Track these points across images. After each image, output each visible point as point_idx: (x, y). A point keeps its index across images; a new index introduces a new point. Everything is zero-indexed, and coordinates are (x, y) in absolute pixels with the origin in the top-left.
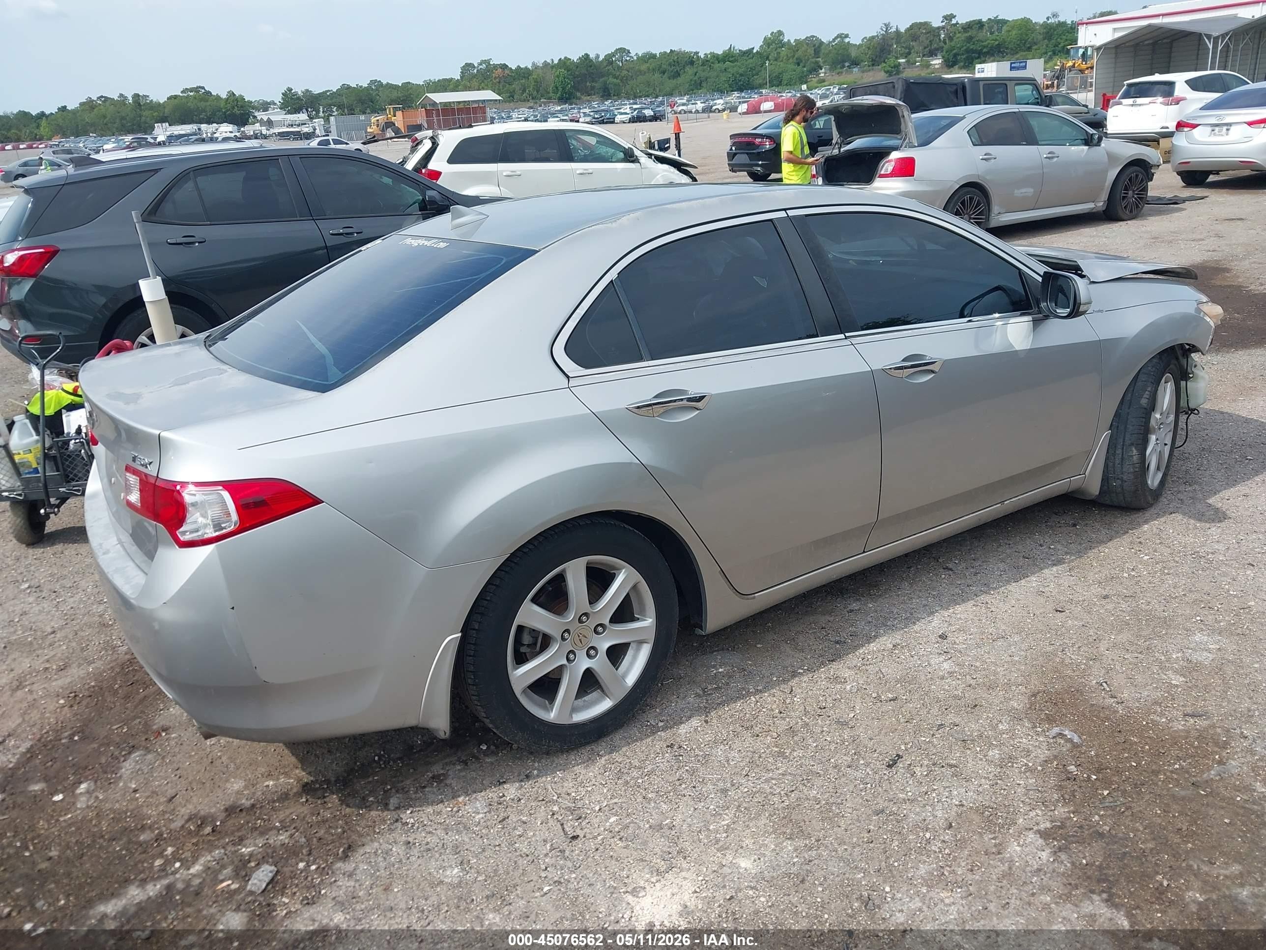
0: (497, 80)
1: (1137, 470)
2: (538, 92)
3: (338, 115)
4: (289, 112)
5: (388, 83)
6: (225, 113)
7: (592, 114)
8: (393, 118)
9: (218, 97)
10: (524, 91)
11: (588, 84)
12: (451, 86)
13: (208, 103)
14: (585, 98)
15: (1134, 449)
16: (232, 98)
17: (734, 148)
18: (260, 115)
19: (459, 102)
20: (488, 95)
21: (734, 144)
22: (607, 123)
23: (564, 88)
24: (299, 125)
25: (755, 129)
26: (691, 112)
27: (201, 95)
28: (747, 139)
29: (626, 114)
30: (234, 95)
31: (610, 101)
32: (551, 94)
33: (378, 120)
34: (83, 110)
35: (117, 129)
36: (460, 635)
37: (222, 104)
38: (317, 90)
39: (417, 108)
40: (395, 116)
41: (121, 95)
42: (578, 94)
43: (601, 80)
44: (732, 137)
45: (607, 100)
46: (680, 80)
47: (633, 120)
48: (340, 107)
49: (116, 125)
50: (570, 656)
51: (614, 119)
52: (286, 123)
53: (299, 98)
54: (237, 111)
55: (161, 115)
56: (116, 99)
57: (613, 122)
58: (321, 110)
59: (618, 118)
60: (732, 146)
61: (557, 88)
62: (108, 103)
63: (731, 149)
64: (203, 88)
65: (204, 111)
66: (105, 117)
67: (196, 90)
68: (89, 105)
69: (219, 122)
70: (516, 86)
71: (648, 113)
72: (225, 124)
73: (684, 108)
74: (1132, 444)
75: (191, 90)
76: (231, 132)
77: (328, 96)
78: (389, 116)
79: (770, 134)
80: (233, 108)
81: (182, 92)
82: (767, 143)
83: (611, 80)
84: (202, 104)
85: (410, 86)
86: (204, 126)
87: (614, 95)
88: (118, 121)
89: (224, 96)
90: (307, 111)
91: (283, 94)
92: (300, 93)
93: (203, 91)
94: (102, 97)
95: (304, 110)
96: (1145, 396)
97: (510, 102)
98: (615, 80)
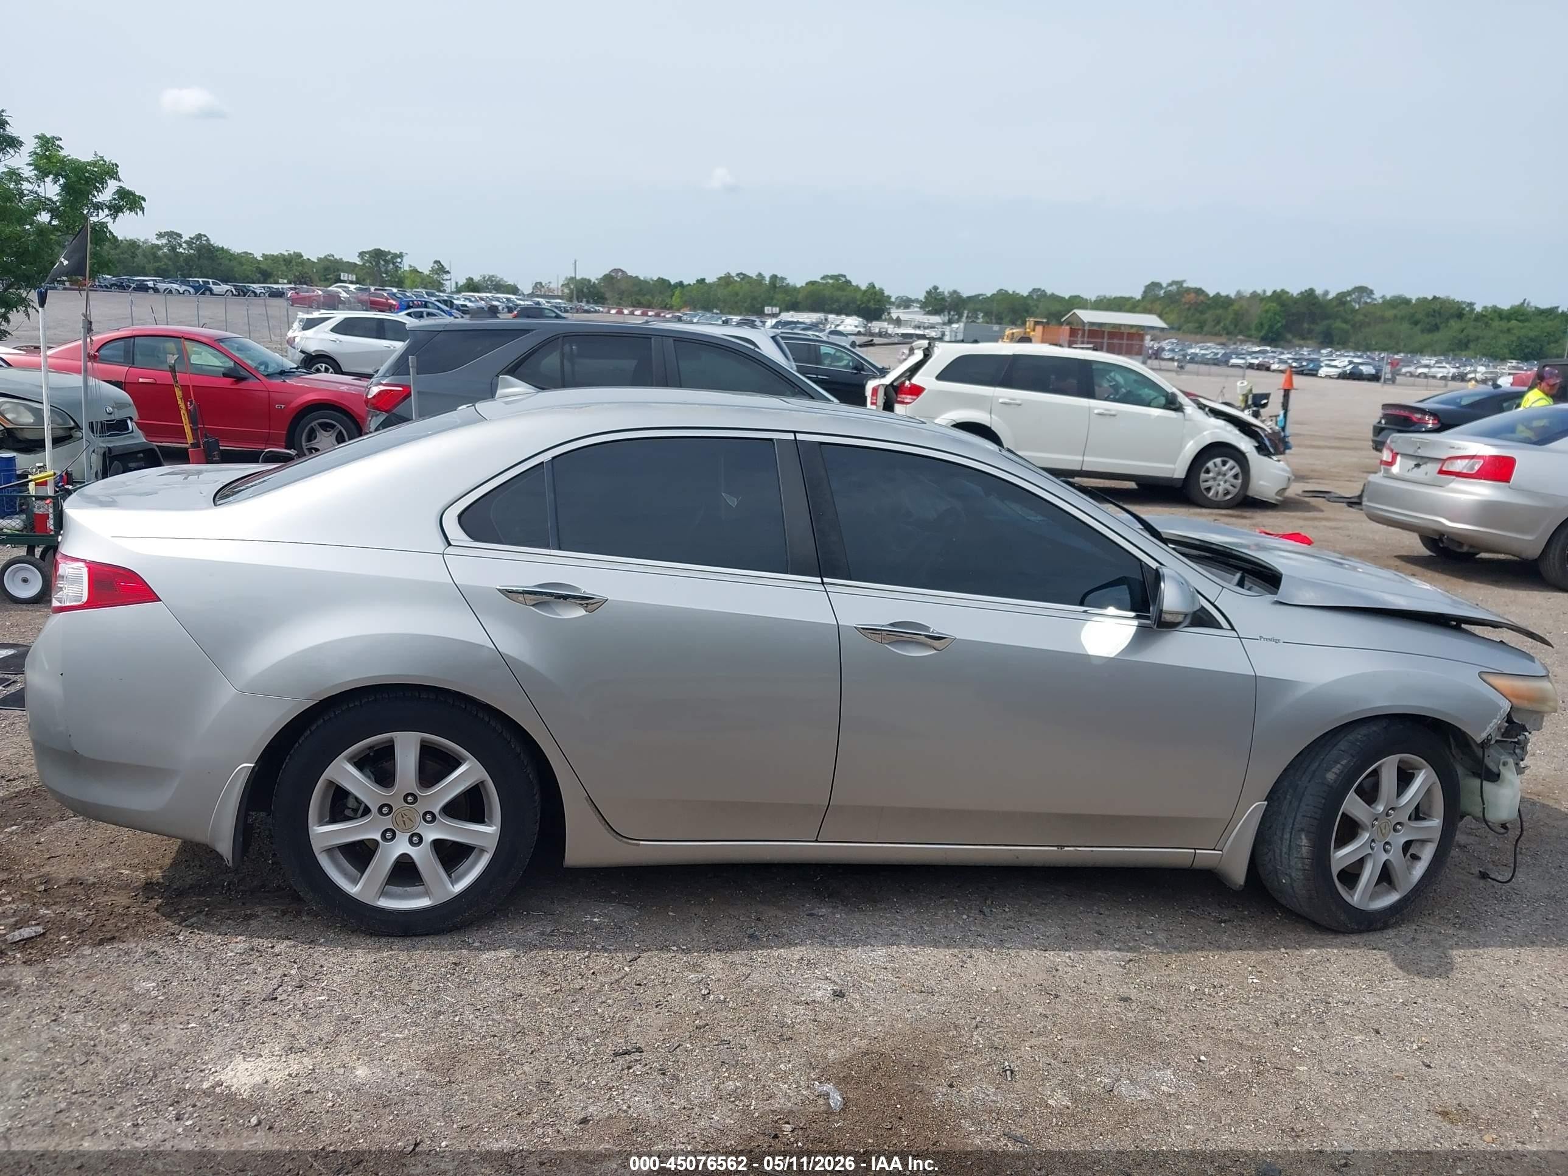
0: (1187, 306)
1: (1307, 867)
2: (1236, 326)
3: (983, 322)
4: (929, 313)
5: (1053, 294)
6: (859, 305)
7: (1290, 361)
8: (1032, 333)
9: (857, 288)
10: (1218, 323)
11: (1306, 326)
12: (1128, 307)
13: (845, 294)
14: (1296, 341)
15: (1303, 837)
16: (871, 291)
17: (1383, 421)
18: (895, 313)
19: (1132, 326)
20: (1152, 320)
21: (1385, 416)
22: (1307, 375)
23: (1271, 327)
24: (925, 328)
25: (1421, 401)
26: (1434, 377)
27: (841, 283)
28: (1406, 413)
29: (1336, 367)
30: (874, 287)
31: (1329, 350)
32: (1253, 332)
33: (1013, 334)
34: (718, 285)
35: (746, 308)
36: (252, 765)
37: (859, 296)
38: (966, 293)
39: (1061, 324)
40: (1034, 330)
41: (760, 274)
42: (1289, 336)
43: (1325, 322)
44: (1385, 406)
45: (1325, 347)
46: (1437, 336)
47: (1343, 376)
48: (987, 314)
49: (746, 305)
50: (389, 835)
51: (1317, 371)
52: (913, 324)
53: (943, 299)
54: (872, 305)
55: (794, 300)
56: (754, 277)
57: (1315, 375)
58: (965, 315)
59: (1323, 372)
60: (1381, 418)
61: (1262, 325)
62: (746, 280)
63: (1380, 422)
64: (844, 276)
65: (838, 301)
66: (737, 294)
67: (836, 278)
68: (726, 280)
69: (848, 315)
70: (1209, 316)
71: (1367, 370)
72: (855, 317)
73: (1425, 370)
74: (1302, 830)
75: (832, 277)
76: (856, 326)
77: (980, 300)
78: (1028, 330)
79: (1434, 410)
80: (869, 301)
81: (822, 278)
82: (1431, 422)
83: (1338, 324)
84: (839, 294)
85: (1078, 300)
86: (831, 317)
87: (1338, 344)
88: (749, 301)
89: (863, 287)
90: (949, 313)
91: (927, 292)
92: (946, 293)
93: (844, 279)
94: (741, 274)
95: (946, 313)
96: (1334, 770)
97: (1196, 333)
98: (1344, 326)
